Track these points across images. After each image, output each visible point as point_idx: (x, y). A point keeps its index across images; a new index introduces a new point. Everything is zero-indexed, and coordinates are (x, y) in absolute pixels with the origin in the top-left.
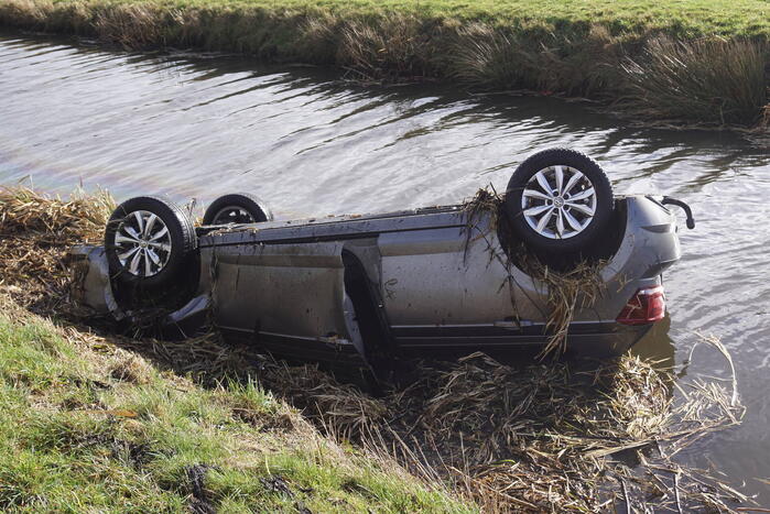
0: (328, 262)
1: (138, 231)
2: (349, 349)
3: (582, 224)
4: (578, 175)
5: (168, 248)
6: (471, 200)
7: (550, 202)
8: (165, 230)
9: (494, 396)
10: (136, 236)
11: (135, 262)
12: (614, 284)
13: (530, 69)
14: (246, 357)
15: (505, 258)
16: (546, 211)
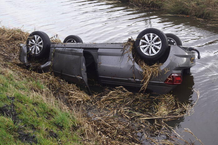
0: (79, 54)
1: (35, 41)
3: (157, 52)
4: (157, 37)
5: (42, 46)
6: (127, 42)
7: (148, 44)
8: (42, 41)
9: (122, 99)
11: (34, 49)
12: (163, 71)
14: (58, 80)
15: (133, 60)
16: (147, 47)
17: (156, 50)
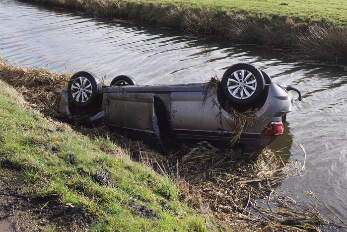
0: (149, 101)
1: (80, 84)
2: (154, 135)
3: (250, 93)
4: (250, 74)
5: (91, 92)
6: (209, 81)
7: (238, 84)
8: (90, 85)
9: (209, 158)
10: (79, 86)
11: (78, 97)
12: (261, 118)
13: (260, 35)
14: (116, 136)
15: (219, 105)
16: (237, 88)
17: (250, 91)
